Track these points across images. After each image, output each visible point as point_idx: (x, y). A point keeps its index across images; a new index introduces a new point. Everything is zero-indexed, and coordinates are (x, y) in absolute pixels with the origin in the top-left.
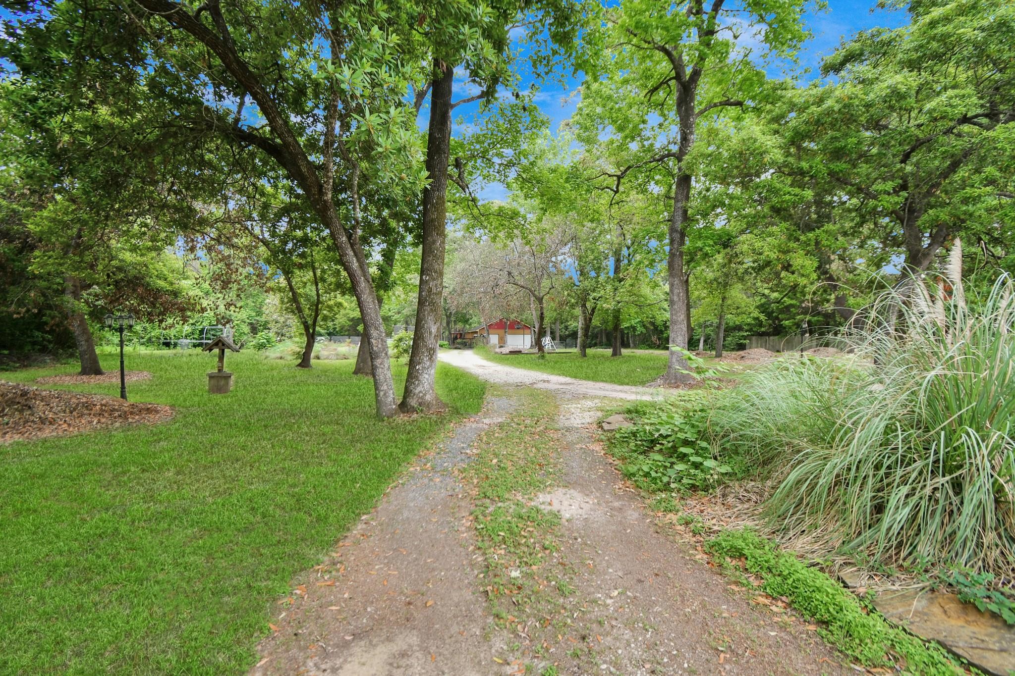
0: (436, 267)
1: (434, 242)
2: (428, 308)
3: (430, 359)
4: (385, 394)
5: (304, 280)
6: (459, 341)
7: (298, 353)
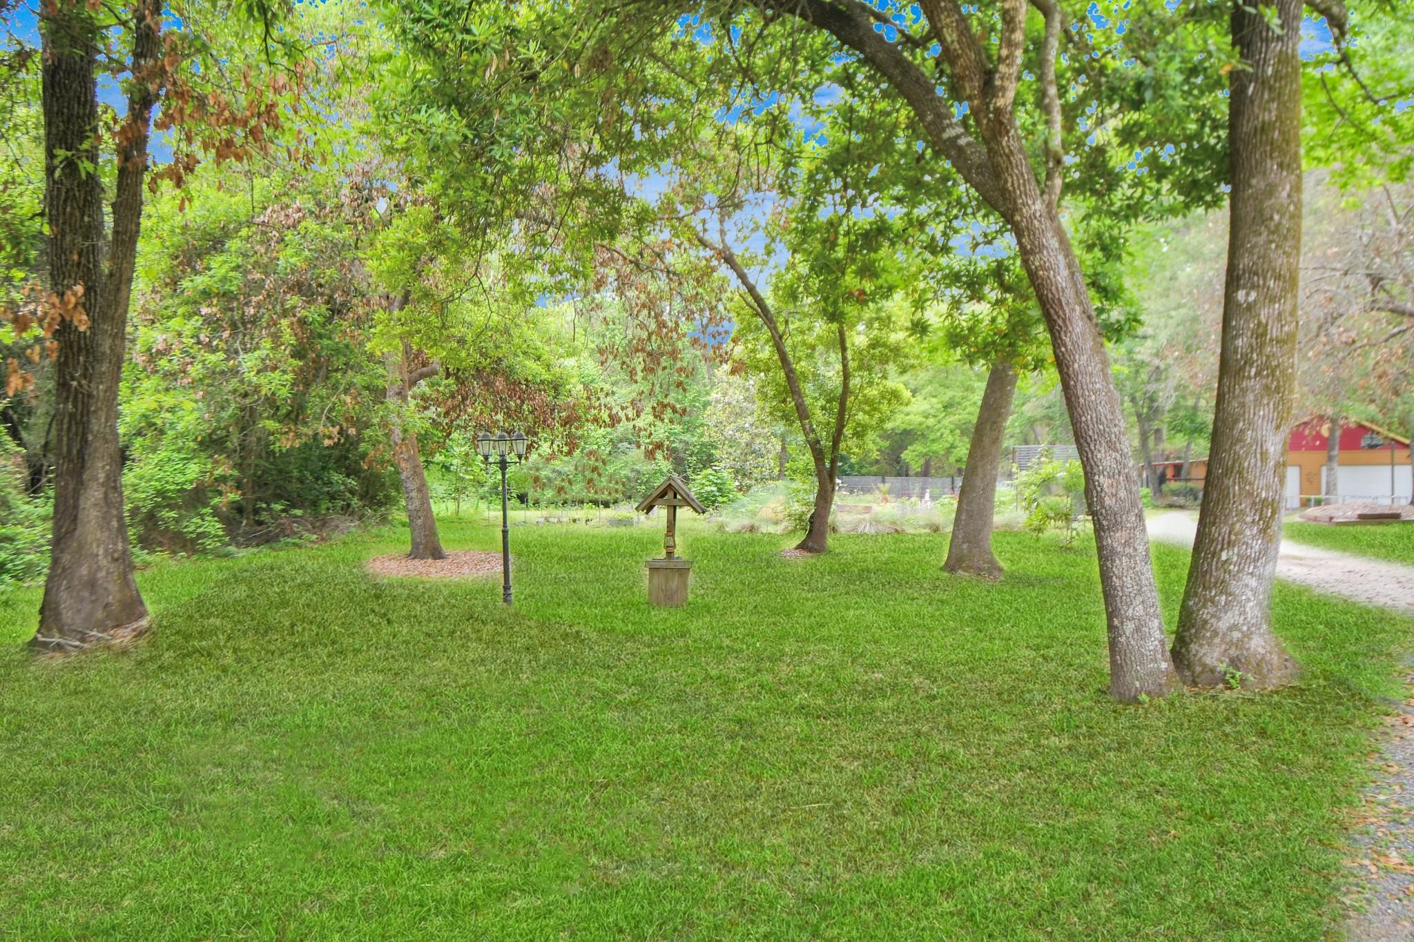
0: (1280, 261)
1: (1271, 190)
2: (1254, 385)
3: (1263, 531)
4: (1138, 629)
5: (811, 339)
6: (1173, 485)
7: (800, 518)
